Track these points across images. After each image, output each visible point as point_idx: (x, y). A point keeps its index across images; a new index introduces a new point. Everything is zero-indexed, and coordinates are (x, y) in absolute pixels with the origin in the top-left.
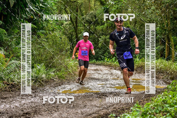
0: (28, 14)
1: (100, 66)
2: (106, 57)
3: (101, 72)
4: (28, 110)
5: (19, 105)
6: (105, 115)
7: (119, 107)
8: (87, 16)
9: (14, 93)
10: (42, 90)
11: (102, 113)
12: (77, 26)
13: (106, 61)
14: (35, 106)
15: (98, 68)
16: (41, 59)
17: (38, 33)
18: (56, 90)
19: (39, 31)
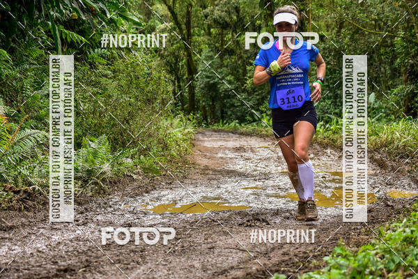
0: (66, 9)
1: (249, 138)
2: (264, 115)
3: (251, 155)
4: (70, 262)
5: (45, 247)
6: (261, 272)
7: (296, 251)
8: (217, 8)
9: (31, 214)
10: (102, 205)
11: (254, 268)
12: (190, 35)
13: (264, 125)
14: (87, 248)
15: (245, 144)
16: (100, 124)
17: (90, 56)
18: (138, 205)
19: (94, 51)
